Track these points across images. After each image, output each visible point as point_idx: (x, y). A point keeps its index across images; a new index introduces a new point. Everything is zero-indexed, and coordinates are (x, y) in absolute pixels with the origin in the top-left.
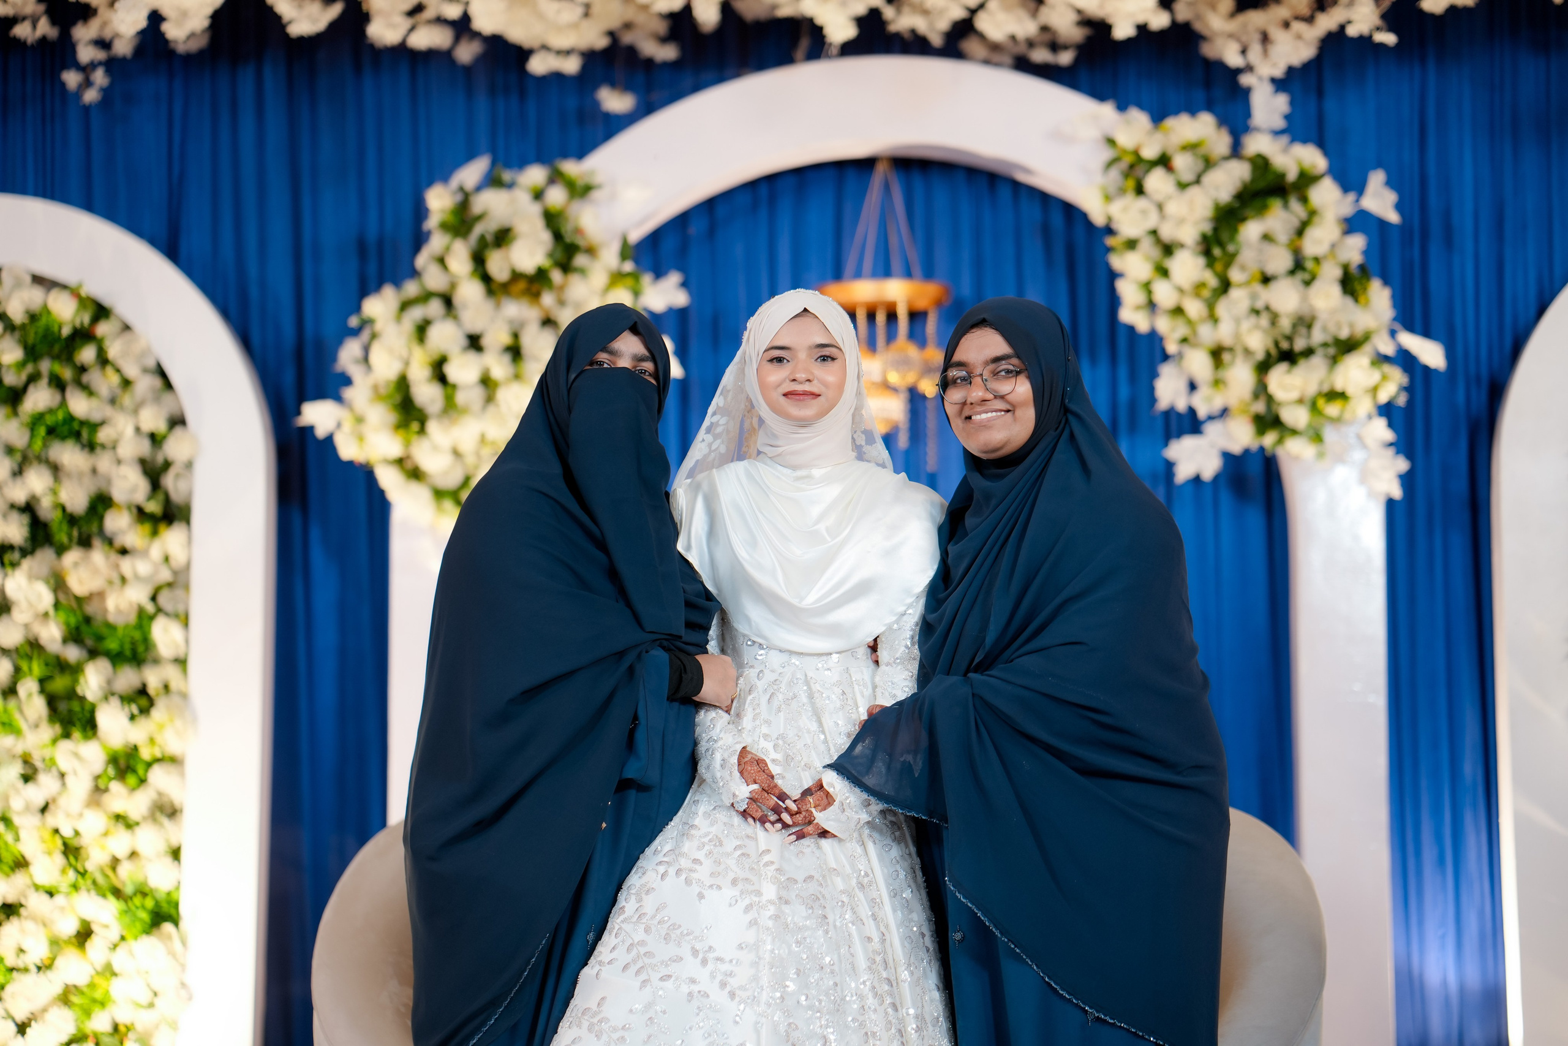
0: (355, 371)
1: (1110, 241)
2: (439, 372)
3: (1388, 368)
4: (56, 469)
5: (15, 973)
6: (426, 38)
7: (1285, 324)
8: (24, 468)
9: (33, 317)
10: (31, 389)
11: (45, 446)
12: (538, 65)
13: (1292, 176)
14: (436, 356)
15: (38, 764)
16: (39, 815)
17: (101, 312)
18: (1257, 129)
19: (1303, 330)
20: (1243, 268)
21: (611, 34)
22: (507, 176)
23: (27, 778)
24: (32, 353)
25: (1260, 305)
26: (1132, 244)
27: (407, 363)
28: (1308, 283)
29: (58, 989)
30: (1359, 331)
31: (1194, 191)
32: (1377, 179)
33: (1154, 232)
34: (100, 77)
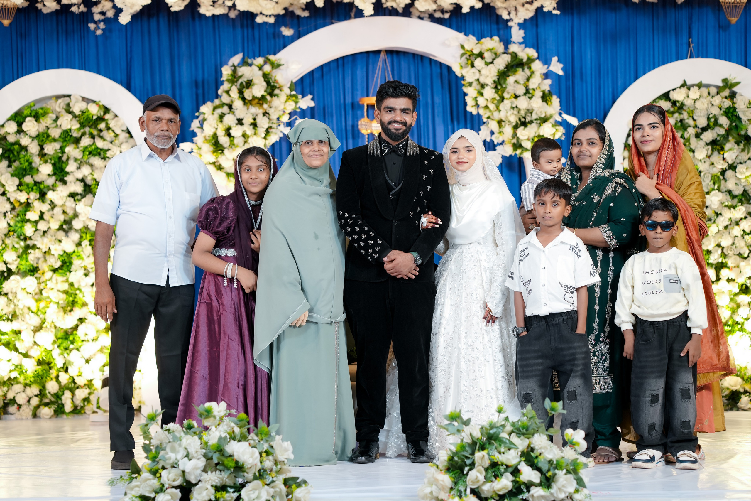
0: (197, 131)
1: (463, 82)
2: (228, 132)
3: (557, 127)
4: (92, 165)
5: (84, 342)
6: (219, 11)
7: (523, 113)
8: (81, 167)
9: (83, 112)
10: (83, 138)
11: (88, 158)
12: (259, 20)
13: (525, 60)
14: (227, 127)
15: (90, 270)
16: (91, 287)
17: (107, 110)
18: (514, 43)
19: (529, 115)
20: (508, 93)
21: (285, 9)
22: (250, 61)
23: (86, 275)
24: (82, 125)
25: (514, 106)
26: (470, 84)
27: (217, 129)
28: (530, 98)
29: (100, 348)
30: (548, 114)
31: (491, 65)
32: (555, 59)
33: (478, 80)
34: (102, 25)
